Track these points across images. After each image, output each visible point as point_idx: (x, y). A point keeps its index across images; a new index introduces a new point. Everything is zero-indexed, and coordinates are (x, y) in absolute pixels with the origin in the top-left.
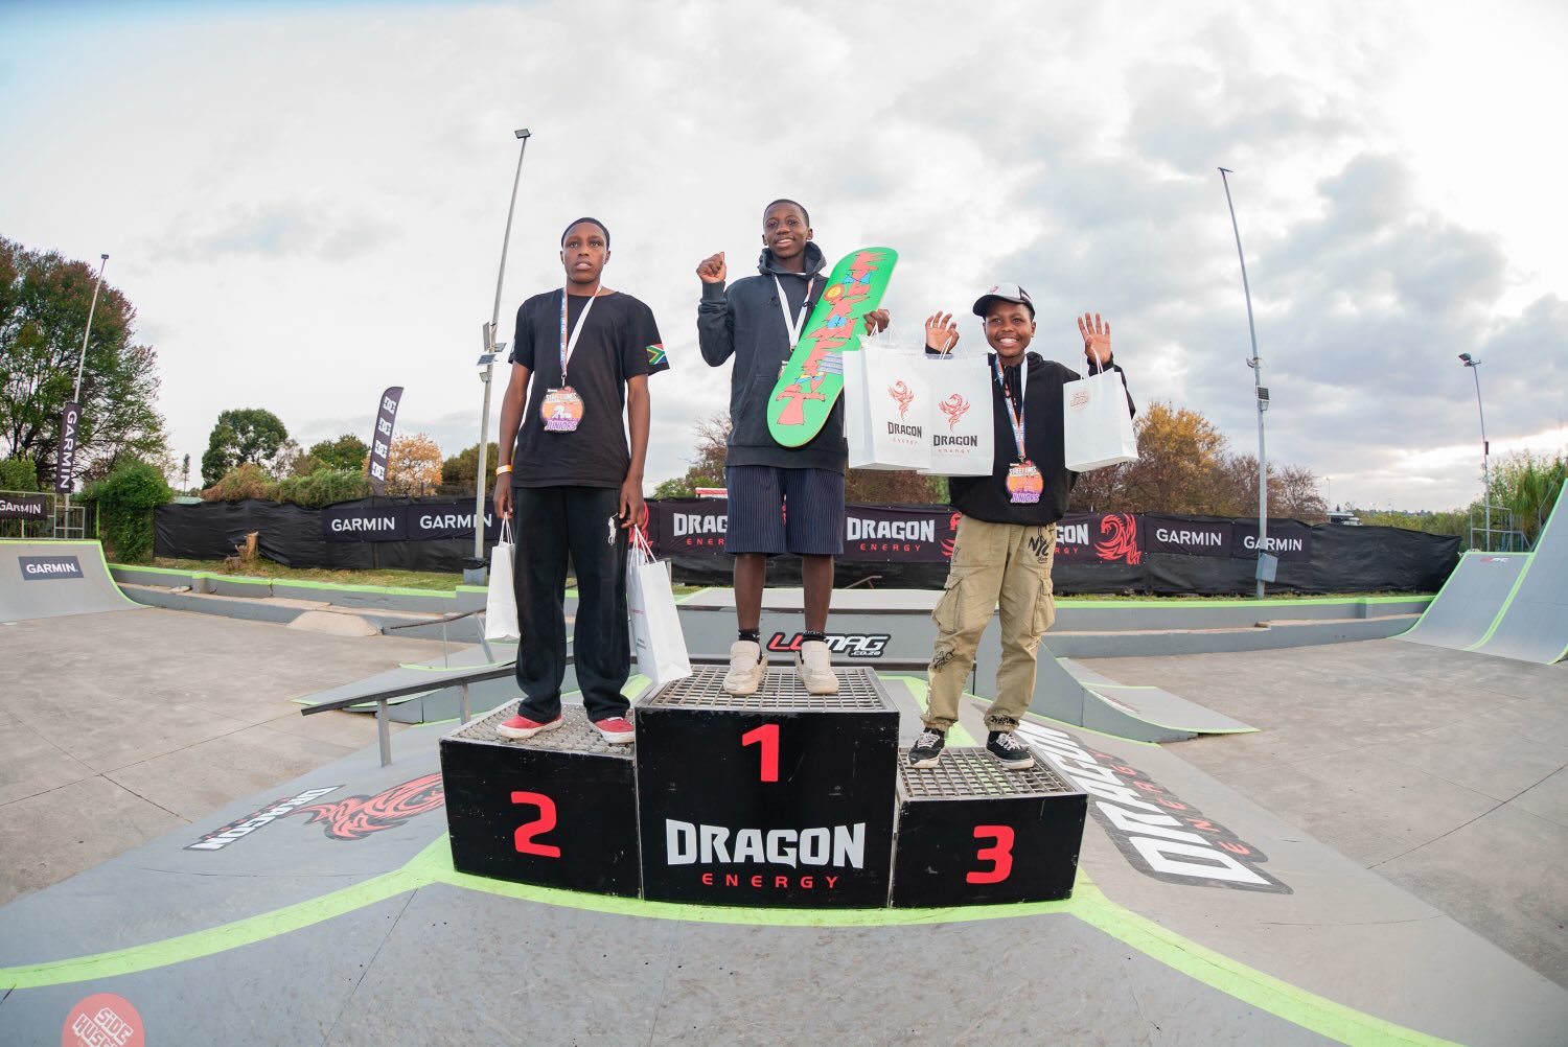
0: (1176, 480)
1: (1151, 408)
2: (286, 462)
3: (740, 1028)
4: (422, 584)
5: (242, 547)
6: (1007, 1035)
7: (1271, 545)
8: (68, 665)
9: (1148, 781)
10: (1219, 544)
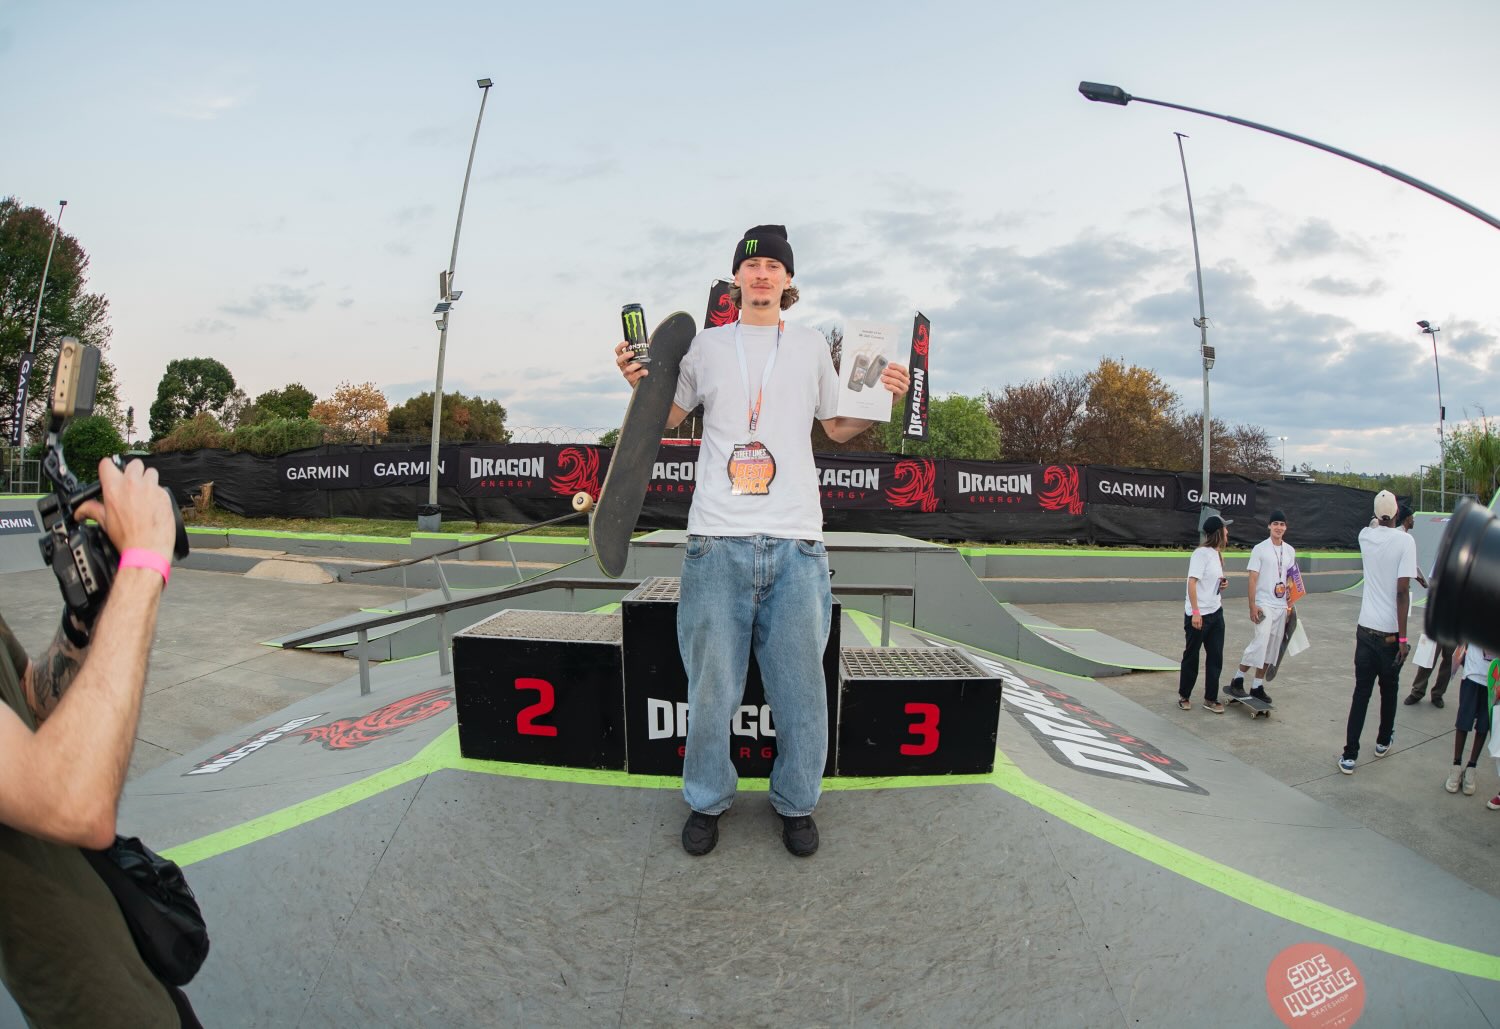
0: (1125, 438)
1: (1103, 364)
2: (234, 413)
3: (717, 871)
4: (377, 531)
5: (197, 497)
6: (942, 877)
7: (1216, 499)
8: (34, 618)
9: (1078, 704)
10: (1163, 496)
